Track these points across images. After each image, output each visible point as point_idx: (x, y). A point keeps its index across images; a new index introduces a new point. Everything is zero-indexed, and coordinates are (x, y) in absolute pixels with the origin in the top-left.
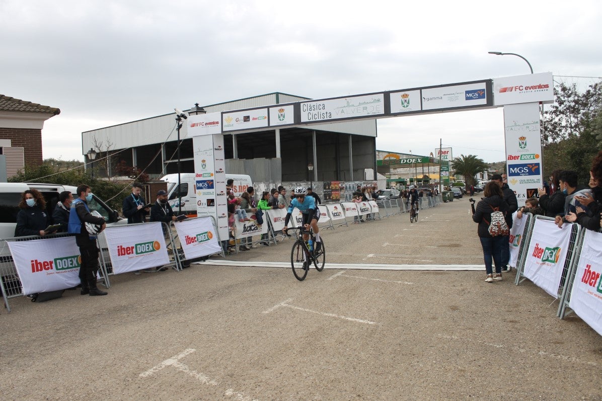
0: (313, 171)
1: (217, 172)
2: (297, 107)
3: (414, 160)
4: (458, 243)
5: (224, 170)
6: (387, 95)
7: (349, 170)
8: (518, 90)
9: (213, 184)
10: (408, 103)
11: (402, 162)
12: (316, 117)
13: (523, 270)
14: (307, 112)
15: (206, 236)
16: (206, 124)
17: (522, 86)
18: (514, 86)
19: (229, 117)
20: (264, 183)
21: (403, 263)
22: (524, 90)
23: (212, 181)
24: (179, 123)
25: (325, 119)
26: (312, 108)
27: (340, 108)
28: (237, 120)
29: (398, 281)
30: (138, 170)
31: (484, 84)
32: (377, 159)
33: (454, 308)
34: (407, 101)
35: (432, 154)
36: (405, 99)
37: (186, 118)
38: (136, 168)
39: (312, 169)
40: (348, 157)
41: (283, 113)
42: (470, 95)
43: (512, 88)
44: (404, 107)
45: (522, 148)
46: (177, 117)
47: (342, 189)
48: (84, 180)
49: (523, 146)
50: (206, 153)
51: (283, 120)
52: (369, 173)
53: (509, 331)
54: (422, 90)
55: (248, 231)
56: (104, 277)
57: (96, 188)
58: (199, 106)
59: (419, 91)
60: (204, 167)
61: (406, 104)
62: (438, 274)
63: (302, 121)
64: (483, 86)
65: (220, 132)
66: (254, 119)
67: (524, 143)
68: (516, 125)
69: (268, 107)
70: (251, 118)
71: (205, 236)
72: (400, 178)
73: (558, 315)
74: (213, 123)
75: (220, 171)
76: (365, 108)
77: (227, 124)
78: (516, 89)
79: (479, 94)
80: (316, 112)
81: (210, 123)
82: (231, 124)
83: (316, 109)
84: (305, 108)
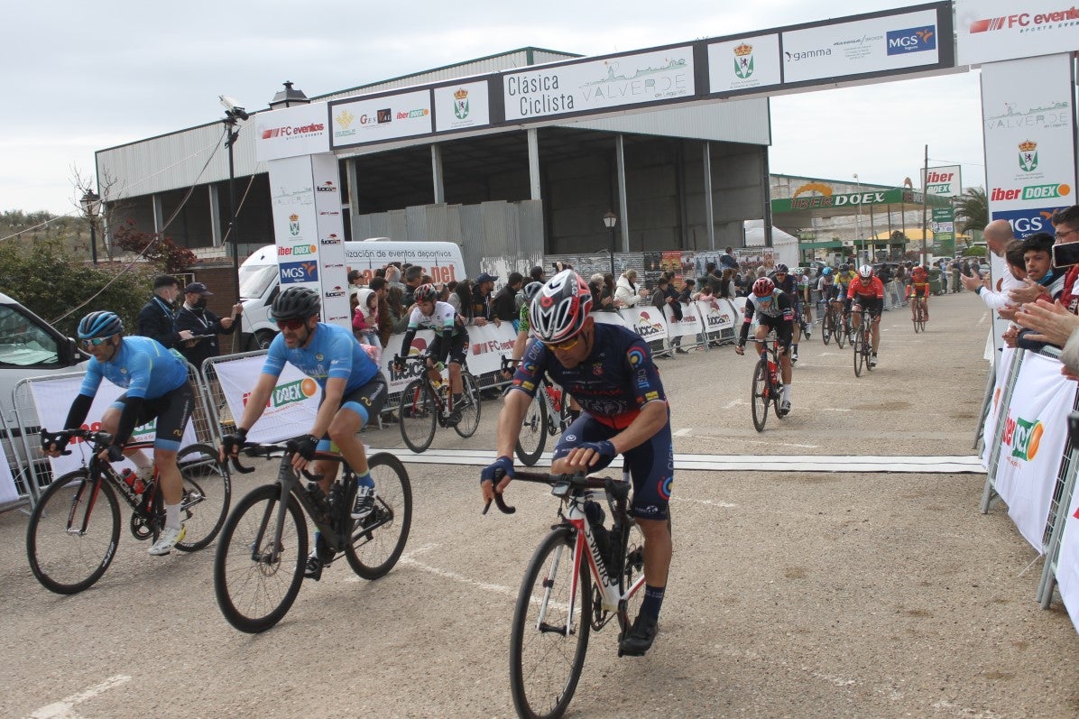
0: (616, 231)
1: (324, 242)
2: (496, 84)
3: (866, 196)
4: (904, 398)
5: (340, 235)
6: (700, 49)
7: (704, 225)
8: (1016, 25)
9: (316, 270)
10: (751, 67)
11: (837, 203)
12: (540, 106)
13: (994, 477)
14: (518, 97)
15: (297, 392)
16: (297, 130)
17: (1027, 15)
18: (1007, 15)
19: (344, 113)
20: (505, 259)
21: (747, 453)
22: (1032, 24)
23: (314, 263)
24: (230, 131)
25: (561, 111)
26: (530, 86)
27: (594, 83)
28: (364, 120)
29: (707, 499)
30: (165, 242)
31: (934, 12)
32: (773, 197)
33: (796, 574)
34: (748, 63)
35: (908, 181)
36: (744, 57)
37: (245, 117)
38: (162, 236)
39: (613, 225)
40: (703, 193)
41: (464, 101)
42: (899, 42)
43: (1003, 19)
44: (741, 76)
45: (1025, 169)
46: (226, 116)
47: (687, 268)
48: (34, 267)
49: (1029, 164)
50: (299, 198)
51: (465, 116)
52: (754, 230)
53: (895, 639)
54: (785, 34)
55: (406, 377)
56: (29, 494)
57: (63, 284)
58: (294, 87)
59: (777, 35)
60: (295, 230)
61: (744, 70)
62: (809, 480)
63: (507, 119)
64: (930, 18)
65: (327, 149)
66: (401, 116)
67: (1033, 158)
68: (1011, 114)
69: (432, 88)
70: (394, 115)
71: (293, 390)
72: (836, 240)
73: (1037, 599)
74: (313, 128)
75: (332, 241)
76: (651, 83)
77: (341, 130)
78: (1011, 21)
79: (920, 40)
80: (538, 96)
81: (304, 129)
82: (350, 129)
83: (538, 87)
84: (514, 86)
